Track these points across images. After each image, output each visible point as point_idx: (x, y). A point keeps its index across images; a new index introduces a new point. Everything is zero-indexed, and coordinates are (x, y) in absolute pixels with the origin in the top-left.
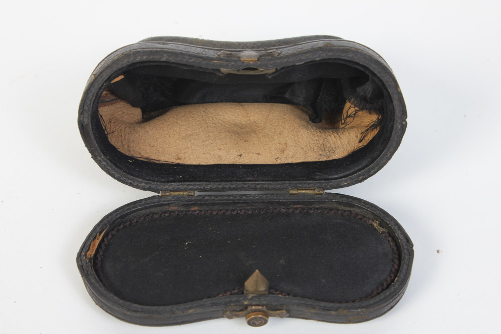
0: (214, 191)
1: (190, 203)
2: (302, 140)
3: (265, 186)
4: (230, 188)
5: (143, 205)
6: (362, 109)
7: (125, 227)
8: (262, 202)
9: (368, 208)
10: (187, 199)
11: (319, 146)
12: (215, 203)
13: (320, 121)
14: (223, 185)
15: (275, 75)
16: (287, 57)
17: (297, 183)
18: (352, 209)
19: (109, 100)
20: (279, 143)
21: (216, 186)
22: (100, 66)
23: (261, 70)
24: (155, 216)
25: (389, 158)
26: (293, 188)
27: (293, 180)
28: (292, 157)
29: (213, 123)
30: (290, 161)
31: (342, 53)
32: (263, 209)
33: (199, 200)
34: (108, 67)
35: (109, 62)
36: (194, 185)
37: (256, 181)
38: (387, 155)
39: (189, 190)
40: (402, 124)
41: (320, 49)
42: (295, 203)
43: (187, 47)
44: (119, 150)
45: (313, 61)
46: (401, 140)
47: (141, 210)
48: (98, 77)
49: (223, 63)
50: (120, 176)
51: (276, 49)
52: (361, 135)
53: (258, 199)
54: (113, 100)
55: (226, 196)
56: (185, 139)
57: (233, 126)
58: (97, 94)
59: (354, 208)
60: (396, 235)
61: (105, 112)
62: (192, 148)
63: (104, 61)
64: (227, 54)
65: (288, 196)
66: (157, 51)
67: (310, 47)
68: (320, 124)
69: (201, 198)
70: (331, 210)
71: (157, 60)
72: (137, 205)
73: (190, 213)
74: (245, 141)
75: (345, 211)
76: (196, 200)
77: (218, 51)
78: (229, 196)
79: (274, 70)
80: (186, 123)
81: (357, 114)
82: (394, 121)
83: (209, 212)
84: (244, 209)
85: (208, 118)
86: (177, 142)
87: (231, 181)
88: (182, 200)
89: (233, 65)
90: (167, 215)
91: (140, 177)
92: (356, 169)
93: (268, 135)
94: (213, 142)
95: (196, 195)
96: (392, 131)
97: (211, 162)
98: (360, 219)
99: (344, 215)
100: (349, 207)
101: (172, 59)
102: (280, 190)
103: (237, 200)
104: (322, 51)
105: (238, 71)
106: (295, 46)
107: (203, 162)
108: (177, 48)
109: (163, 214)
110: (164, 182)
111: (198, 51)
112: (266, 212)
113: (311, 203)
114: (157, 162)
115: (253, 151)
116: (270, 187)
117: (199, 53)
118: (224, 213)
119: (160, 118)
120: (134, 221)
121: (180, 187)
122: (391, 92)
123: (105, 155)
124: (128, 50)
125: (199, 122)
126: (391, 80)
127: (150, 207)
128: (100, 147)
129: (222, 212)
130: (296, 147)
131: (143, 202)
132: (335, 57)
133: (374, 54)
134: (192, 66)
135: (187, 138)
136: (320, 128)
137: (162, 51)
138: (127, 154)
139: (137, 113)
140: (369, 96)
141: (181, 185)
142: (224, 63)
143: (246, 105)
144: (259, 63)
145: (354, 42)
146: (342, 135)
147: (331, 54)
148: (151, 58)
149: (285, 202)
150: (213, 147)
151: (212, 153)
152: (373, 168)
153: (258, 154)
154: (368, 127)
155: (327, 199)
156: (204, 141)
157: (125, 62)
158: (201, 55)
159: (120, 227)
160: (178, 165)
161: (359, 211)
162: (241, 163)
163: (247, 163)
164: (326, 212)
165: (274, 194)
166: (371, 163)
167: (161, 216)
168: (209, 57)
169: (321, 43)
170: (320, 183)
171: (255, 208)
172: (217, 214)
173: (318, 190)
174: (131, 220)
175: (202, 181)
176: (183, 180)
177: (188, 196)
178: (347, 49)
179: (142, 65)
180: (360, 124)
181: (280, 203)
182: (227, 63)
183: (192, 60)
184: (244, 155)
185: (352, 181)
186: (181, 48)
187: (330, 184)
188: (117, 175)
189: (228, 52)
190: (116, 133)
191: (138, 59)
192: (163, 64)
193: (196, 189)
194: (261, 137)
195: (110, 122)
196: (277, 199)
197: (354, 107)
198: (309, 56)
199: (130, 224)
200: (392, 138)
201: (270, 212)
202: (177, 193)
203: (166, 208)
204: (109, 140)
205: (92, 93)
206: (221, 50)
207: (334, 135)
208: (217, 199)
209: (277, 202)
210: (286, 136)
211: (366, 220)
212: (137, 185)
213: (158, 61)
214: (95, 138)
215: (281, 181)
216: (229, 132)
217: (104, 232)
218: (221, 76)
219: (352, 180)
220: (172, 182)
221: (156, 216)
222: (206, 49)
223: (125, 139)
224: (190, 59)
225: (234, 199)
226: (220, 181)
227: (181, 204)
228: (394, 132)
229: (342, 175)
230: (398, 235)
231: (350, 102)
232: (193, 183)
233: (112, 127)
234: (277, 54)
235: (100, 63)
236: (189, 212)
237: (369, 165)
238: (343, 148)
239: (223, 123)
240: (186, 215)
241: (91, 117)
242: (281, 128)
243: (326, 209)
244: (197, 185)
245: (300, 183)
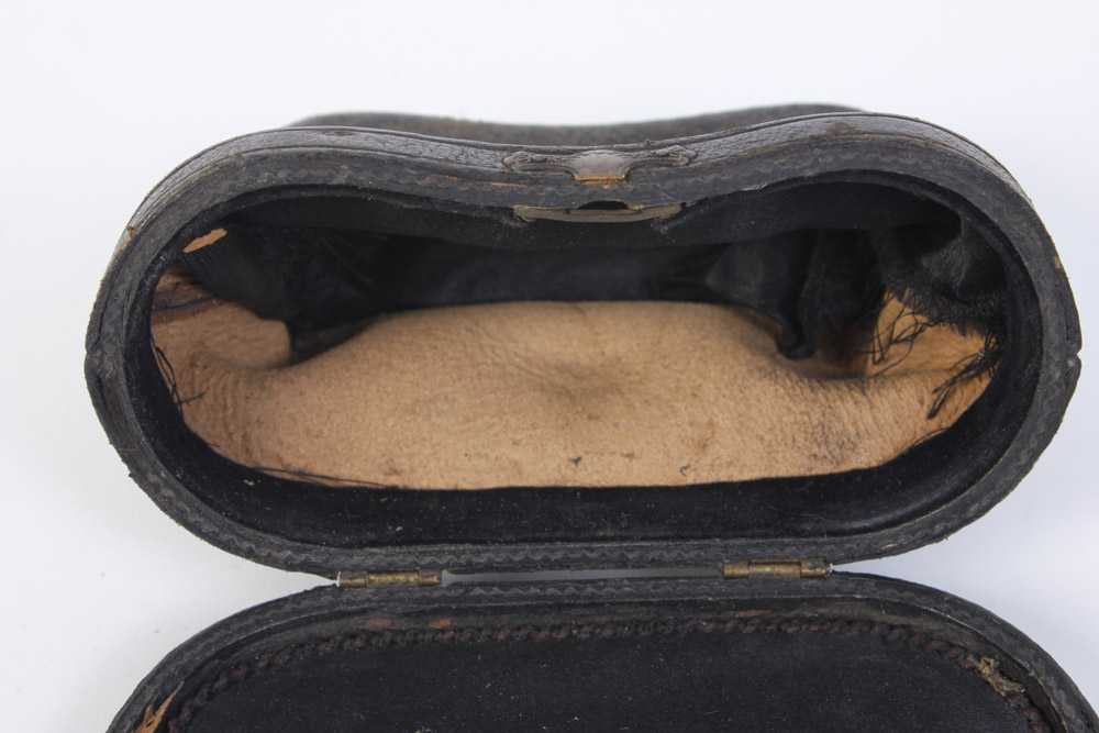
0: (498, 570)
1: (428, 606)
2: (760, 411)
3: (652, 555)
4: (546, 560)
5: (287, 615)
6: (937, 321)
7: (231, 683)
8: (642, 604)
9: (963, 618)
10: (417, 595)
11: (810, 430)
12: (501, 607)
13: (810, 354)
14: (525, 551)
15: (679, 222)
16: (716, 167)
17: (748, 545)
18: (913, 622)
19: (184, 301)
20: (691, 424)
21: (503, 556)
22: (149, 203)
23: (636, 208)
24: (323, 647)
25: (1025, 469)
26: (734, 560)
27: (736, 537)
28: (730, 464)
29: (494, 364)
30: (723, 477)
31: (883, 155)
32: (646, 623)
33: (454, 599)
34: (171, 205)
35: (174, 189)
36: (439, 554)
37: (623, 539)
38: (1019, 460)
39: (424, 568)
40: (1067, 365)
41: (817, 141)
42: (741, 606)
43: (411, 140)
44: (215, 449)
45: (794, 180)
46: (1063, 413)
47: (281, 631)
48: (141, 234)
49: (521, 189)
50: (217, 530)
51: (681, 144)
52: (935, 397)
53: (631, 593)
54: (196, 302)
55: (536, 584)
56: (414, 412)
57: (553, 372)
58: (142, 285)
59: (921, 619)
60: (1053, 704)
61: (173, 337)
62: (435, 441)
63: (162, 188)
64: (532, 161)
65: (721, 584)
66: (319, 154)
67: (785, 138)
68: (808, 363)
69: (461, 591)
70: (850, 623)
71: (320, 182)
72: (268, 615)
73: (429, 636)
74: (590, 417)
75: (892, 627)
76: (444, 598)
77: (505, 154)
78: (542, 584)
79: (676, 209)
80: (416, 366)
81: (920, 335)
82: (1040, 358)
83: (485, 632)
84: (589, 624)
85: (481, 348)
86: (390, 422)
87: (550, 540)
88: (402, 600)
89: (552, 194)
90: (358, 643)
91: (276, 533)
92: (925, 500)
93: (657, 398)
94: (495, 420)
95: (444, 585)
96: (1034, 389)
97: (491, 482)
98: (939, 651)
99: (890, 638)
100: (902, 614)
101: (366, 179)
102: (697, 565)
103: (567, 597)
104: (824, 148)
105: (568, 211)
106: (739, 136)
107: (468, 483)
108: (380, 145)
109: (348, 643)
110: (350, 546)
111: (446, 154)
112: (656, 633)
113: (790, 604)
114: (330, 484)
115: (613, 448)
116: (667, 557)
117: (447, 159)
118: (529, 637)
119: (339, 351)
120: (261, 664)
121: (396, 559)
122: (1032, 271)
123: (171, 469)
124: (231, 153)
125: (453, 362)
126: (1034, 234)
127: (309, 621)
128: (153, 445)
129: (523, 632)
130: (739, 432)
131: (288, 607)
132: (861, 167)
133: (979, 156)
134: (428, 199)
135: (418, 410)
136: (809, 375)
137: (334, 153)
138: (242, 460)
139: (273, 336)
140: (958, 282)
141: (400, 555)
142: (526, 189)
143: (591, 309)
144: (630, 187)
145: (916, 120)
146: (876, 396)
147: (849, 156)
148: (301, 175)
149: (712, 603)
150: (496, 435)
151: (492, 456)
152: (974, 500)
153: (630, 456)
154: (955, 374)
155: (837, 590)
156: (467, 420)
157: (224, 191)
158: (455, 165)
159: (217, 685)
160: (393, 491)
161: (933, 626)
162: (578, 484)
163: (596, 484)
164: (836, 629)
165: (677, 578)
166: (971, 484)
167: (340, 647)
168: (477, 172)
169: (817, 126)
170: (816, 543)
171: (621, 619)
172: (509, 638)
173: (810, 564)
174: (250, 663)
175: (463, 542)
176: (406, 540)
177: (422, 585)
178: (898, 141)
179: (274, 197)
180: (929, 362)
181: (695, 605)
182: (531, 188)
183: (427, 181)
184: (586, 460)
185: (912, 538)
186: (394, 143)
187: (847, 546)
188: (207, 528)
189: (537, 156)
190: (208, 399)
191: (263, 180)
192: (339, 194)
193: (446, 566)
194: (638, 405)
195: (193, 365)
196: (688, 594)
197: (913, 313)
198: (783, 164)
199: (249, 674)
200: (1033, 410)
201: (668, 631)
202: (389, 578)
203: (355, 623)
204: (188, 419)
205: (126, 285)
206: (514, 150)
207: (852, 396)
208: (507, 594)
209: (689, 601)
210: (712, 399)
211: (957, 656)
212: (269, 555)
213: (324, 186)
214: (140, 418)
215: (698, 538)
216: (542, 388)
217: (169, 700)
218: (517, 229)
219: (913, 534)
220: (373, 544)
221: (325, 648)
222: (469, 146)
223: (234, 415)
224: (420, 177)
225: (560, 593)
226: (518, 541)
227: (399, 610)
228: (1039, 391)
229: (881, 519)
230: (1059, 703)
231: (900, 299)
232: (436, 548)
233: (198, 381)
234: (686, 160)
235: (152, 192)
236: (424, 632)
237: (965, 490)
238: (881, 435)
239: (524, 364)
240: (415, 642)
241: (126, 357)
242: (694, 376)
243: (833, 620)
244: (447, 552)
245: (757, 545)
